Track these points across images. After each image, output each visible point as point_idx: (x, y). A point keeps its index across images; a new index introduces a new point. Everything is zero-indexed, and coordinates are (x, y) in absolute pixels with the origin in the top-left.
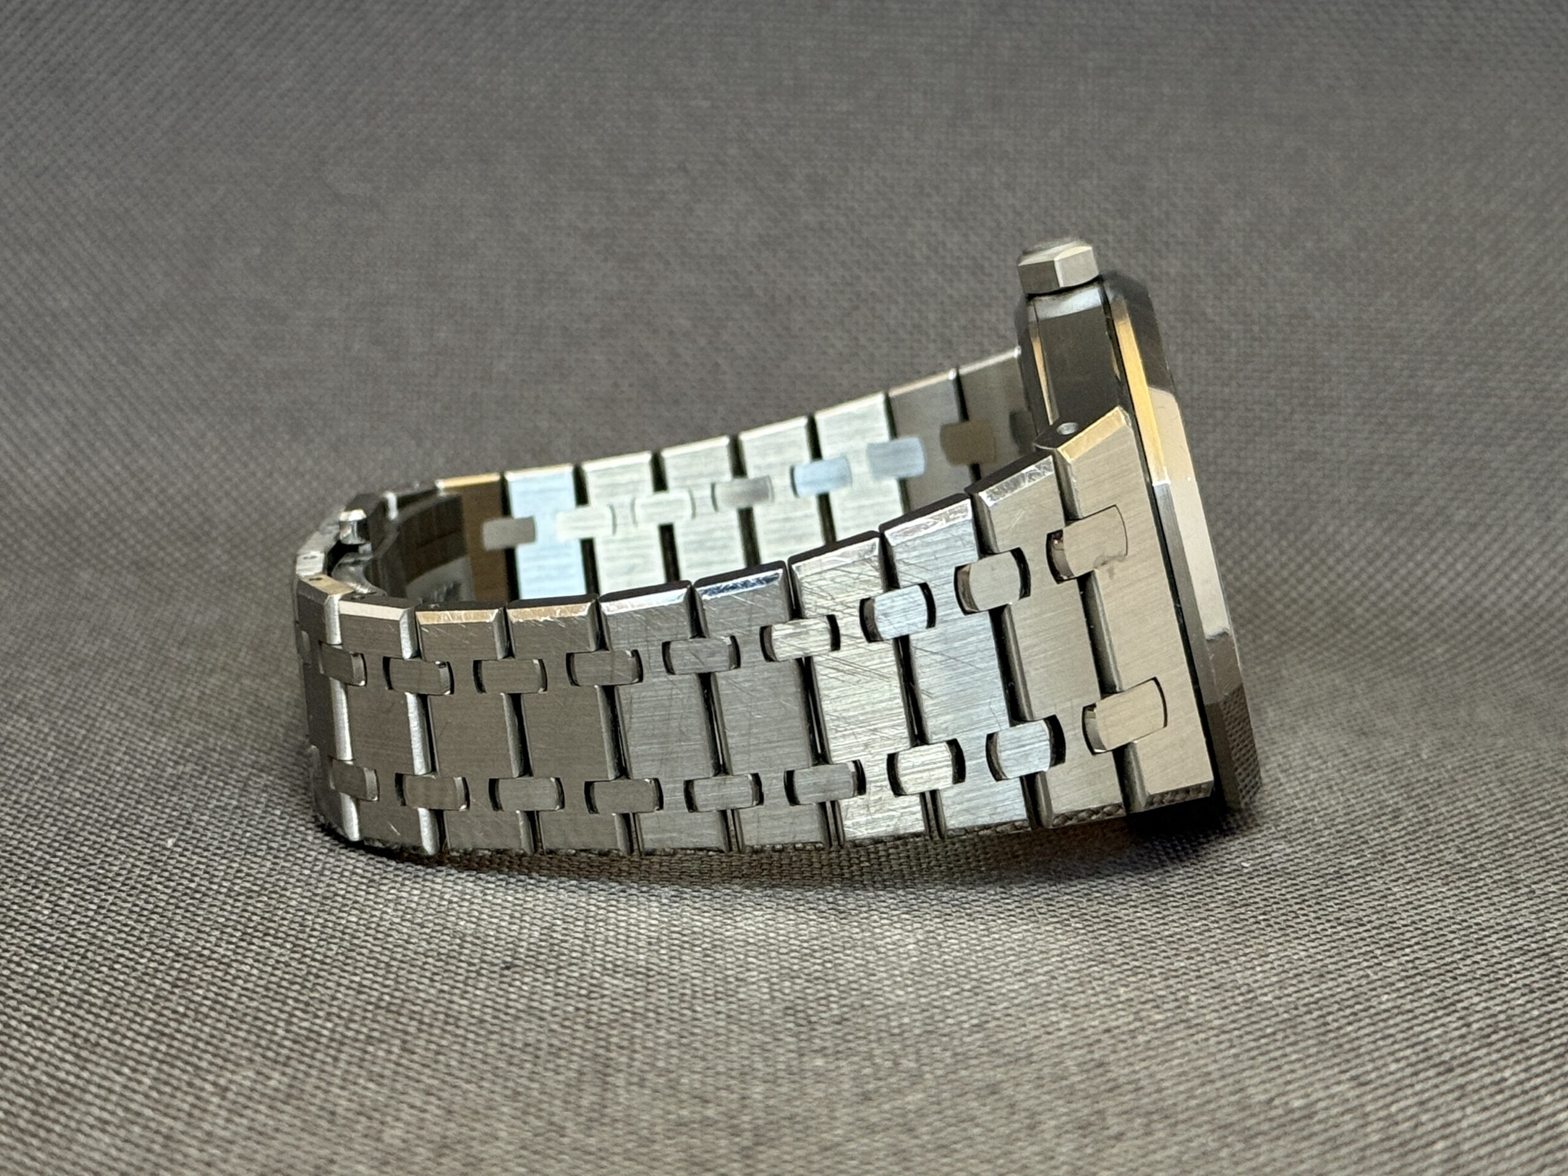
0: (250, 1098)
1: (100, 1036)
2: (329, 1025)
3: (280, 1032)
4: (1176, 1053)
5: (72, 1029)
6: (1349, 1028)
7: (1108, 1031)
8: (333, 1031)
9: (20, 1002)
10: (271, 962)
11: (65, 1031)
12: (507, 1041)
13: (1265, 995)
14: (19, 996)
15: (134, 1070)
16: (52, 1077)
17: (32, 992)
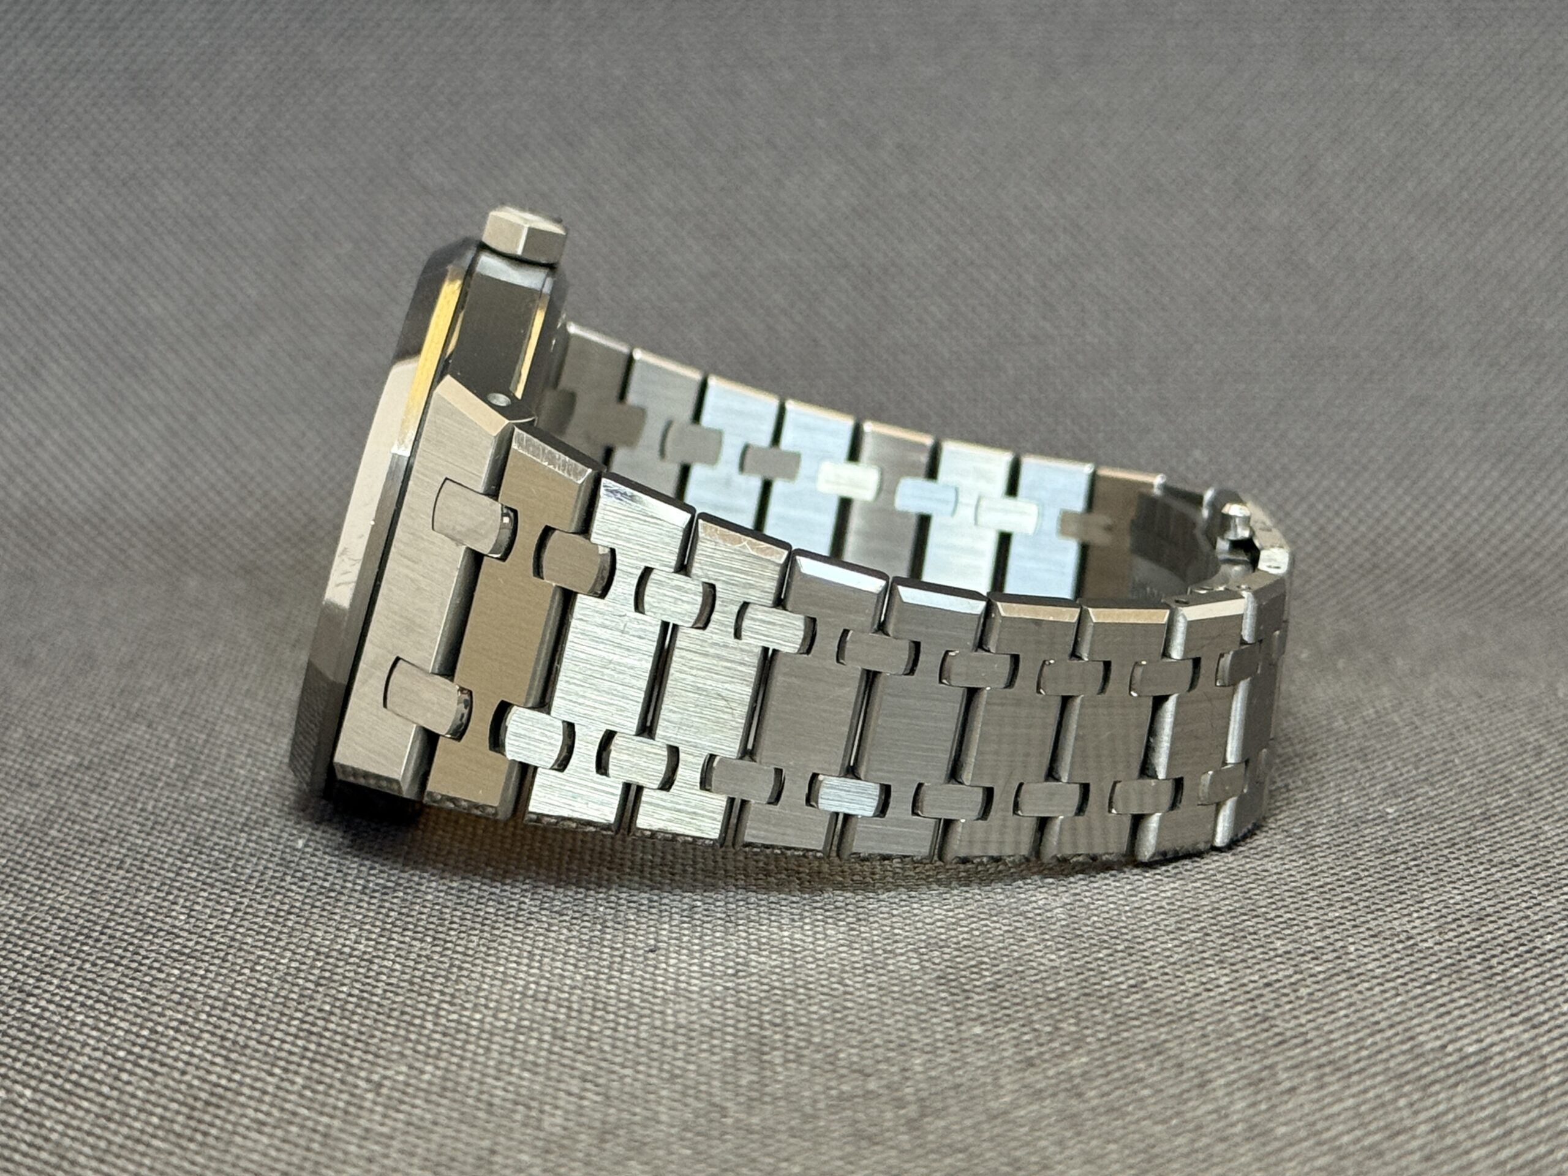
0: (404, 1093)
1: (249, 1038)
2: (478, 1016)
3: (429, 1025)
4: (1341, 1004)
5: (219, 1032)
6: (1516, 970)
7: (1268, 985)
8: (481, 1021)
9: (164, 1008)
10: (413, 956)
11: (213, 1034)
12: (658, 1023)
13: (1425, 941)
14: (162, 1002)
15: (286, 1070)
16: (204, 1081)
17: (176, 997)
